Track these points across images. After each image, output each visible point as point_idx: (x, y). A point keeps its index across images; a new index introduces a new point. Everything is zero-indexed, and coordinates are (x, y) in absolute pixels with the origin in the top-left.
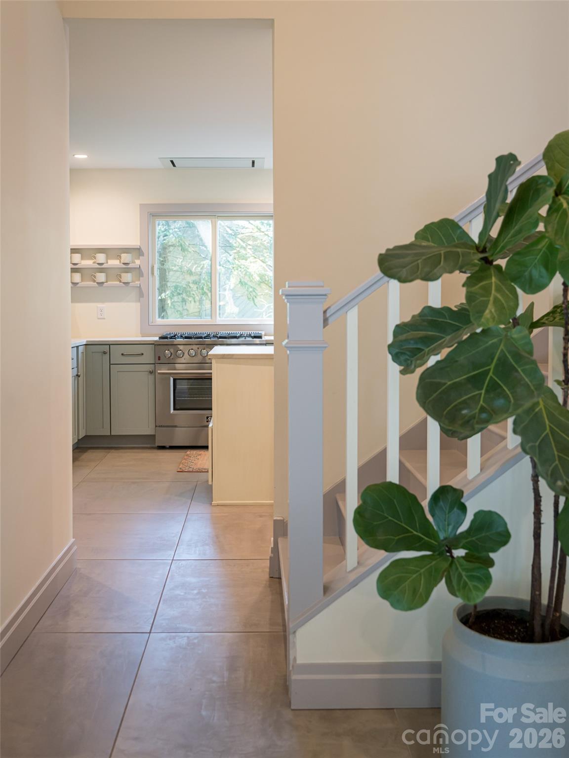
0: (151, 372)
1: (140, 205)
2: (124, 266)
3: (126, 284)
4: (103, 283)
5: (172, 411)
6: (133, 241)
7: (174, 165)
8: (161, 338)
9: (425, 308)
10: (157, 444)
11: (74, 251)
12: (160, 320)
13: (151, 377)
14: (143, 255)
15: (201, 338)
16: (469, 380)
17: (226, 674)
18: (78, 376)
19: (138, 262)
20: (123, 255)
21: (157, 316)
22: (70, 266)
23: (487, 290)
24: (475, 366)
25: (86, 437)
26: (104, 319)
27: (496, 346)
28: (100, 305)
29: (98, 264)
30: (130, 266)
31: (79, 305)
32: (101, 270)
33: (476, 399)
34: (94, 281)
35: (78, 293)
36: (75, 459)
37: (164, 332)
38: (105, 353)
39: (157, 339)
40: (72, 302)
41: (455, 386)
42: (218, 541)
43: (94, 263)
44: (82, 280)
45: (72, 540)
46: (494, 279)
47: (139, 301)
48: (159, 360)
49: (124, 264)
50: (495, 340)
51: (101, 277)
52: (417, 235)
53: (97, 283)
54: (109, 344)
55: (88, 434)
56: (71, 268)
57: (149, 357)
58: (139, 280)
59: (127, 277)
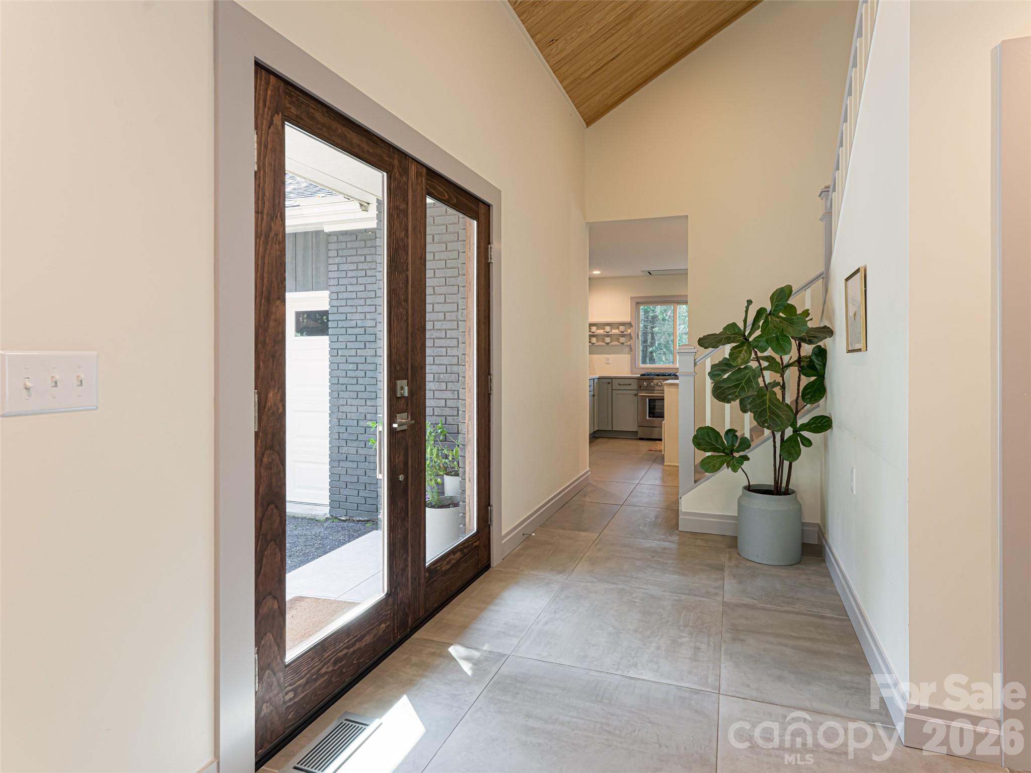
0: (635, 395)
1: (631, 297)
2: (621, 333)
3: (623, 343)
4: (609, 343)
5: (648, 418)
6: (627, 319)
7: (651, 274)
8: (641, 375)
9: (724, 358)
10: (639, 437)
11: (591, 325)
12: (642, 365)
13: (636, 398)
14: (632, 326)
15: (665, 375)
16: (734, 386)
17: (653, 519)
18: (594, 395)
19: (629, 331)
20: (621, 327)
21: (641, 363)
22: (588, 333)
23: (740, 352)
24: (737, 380)
25: (598, 430)
26: (609, 364)
27: (748, 373)
28: (607, 356)
29: (607, 332)
30: (625, 333)
31: (595, 356)
32: (608, 336)
33: (734, 393)
34: (604, 342)
35: (593, 349)
36: (590, 442)
37: (643, 372)
38: (609, 383)
39: (639, 376)
40: (590, 353)
41: (730, 387)
42: (663, 480)
43: (604, 331)
44: (597, 342)
45: (588, 469)
46: (745, 347)
47: (630, 354)
48: (640, 388)
49: (621, 332)
50: (748, 371)
51: (608, 340)
52: (723, 329)
53: (606, 343)
54: (612, 378)
55: (600, 429)
56: (589, 335)
57: (634, 386)
58: (630, 341)
59: (622, 340)
